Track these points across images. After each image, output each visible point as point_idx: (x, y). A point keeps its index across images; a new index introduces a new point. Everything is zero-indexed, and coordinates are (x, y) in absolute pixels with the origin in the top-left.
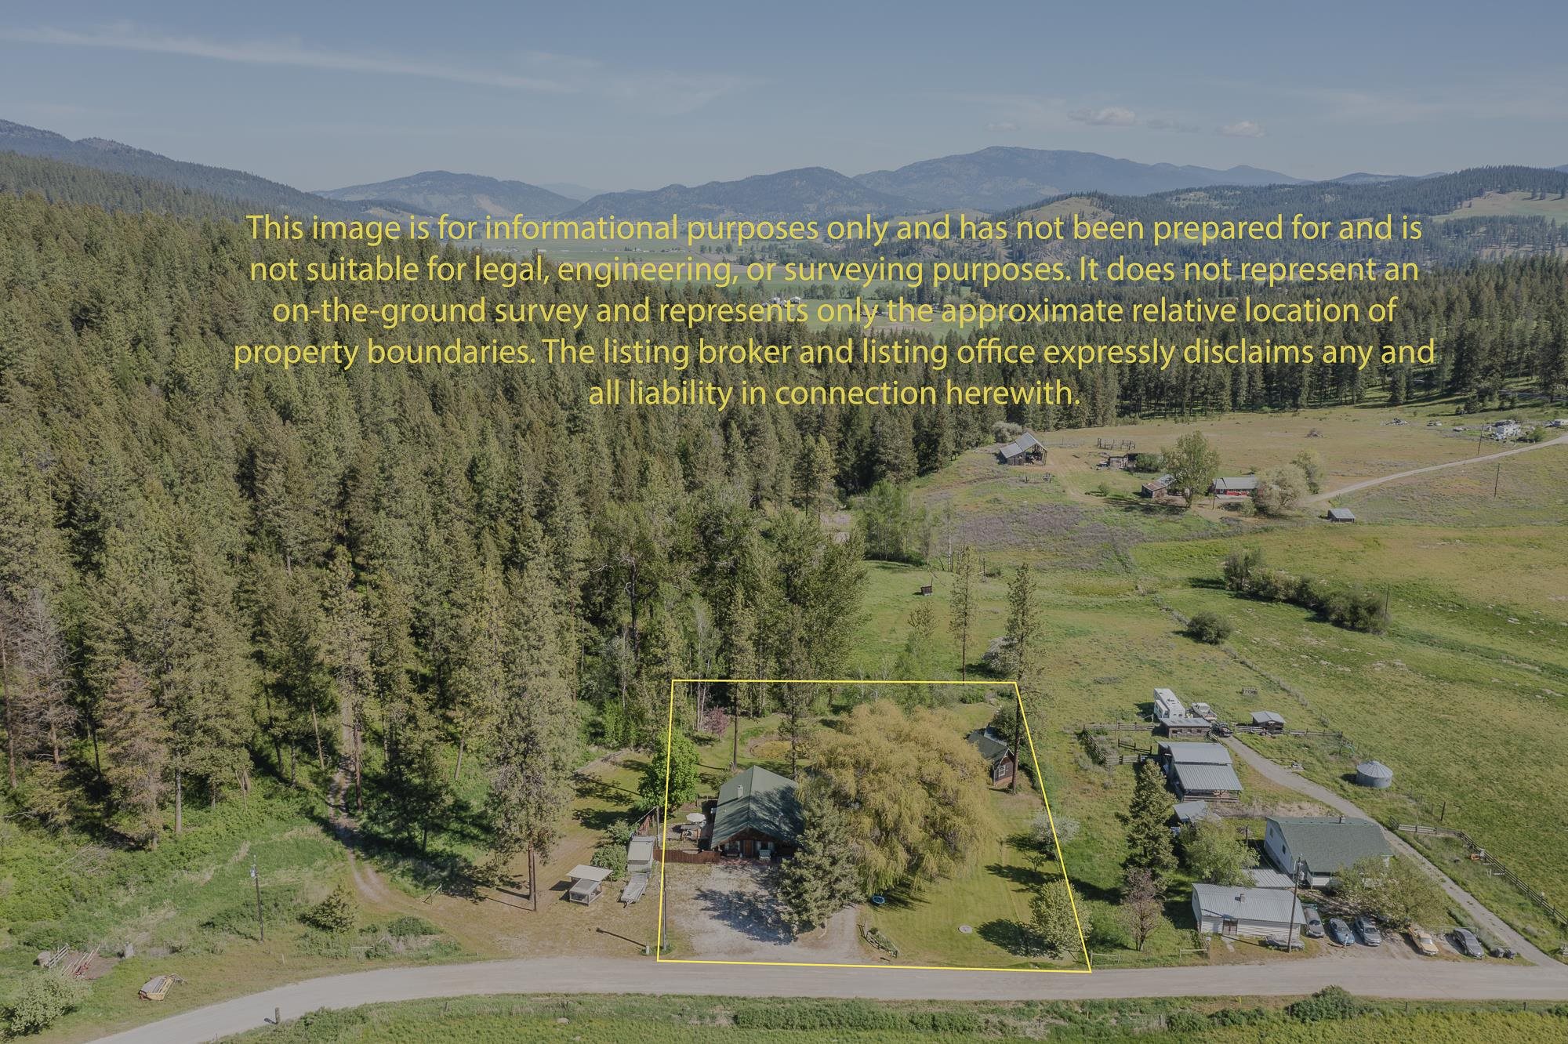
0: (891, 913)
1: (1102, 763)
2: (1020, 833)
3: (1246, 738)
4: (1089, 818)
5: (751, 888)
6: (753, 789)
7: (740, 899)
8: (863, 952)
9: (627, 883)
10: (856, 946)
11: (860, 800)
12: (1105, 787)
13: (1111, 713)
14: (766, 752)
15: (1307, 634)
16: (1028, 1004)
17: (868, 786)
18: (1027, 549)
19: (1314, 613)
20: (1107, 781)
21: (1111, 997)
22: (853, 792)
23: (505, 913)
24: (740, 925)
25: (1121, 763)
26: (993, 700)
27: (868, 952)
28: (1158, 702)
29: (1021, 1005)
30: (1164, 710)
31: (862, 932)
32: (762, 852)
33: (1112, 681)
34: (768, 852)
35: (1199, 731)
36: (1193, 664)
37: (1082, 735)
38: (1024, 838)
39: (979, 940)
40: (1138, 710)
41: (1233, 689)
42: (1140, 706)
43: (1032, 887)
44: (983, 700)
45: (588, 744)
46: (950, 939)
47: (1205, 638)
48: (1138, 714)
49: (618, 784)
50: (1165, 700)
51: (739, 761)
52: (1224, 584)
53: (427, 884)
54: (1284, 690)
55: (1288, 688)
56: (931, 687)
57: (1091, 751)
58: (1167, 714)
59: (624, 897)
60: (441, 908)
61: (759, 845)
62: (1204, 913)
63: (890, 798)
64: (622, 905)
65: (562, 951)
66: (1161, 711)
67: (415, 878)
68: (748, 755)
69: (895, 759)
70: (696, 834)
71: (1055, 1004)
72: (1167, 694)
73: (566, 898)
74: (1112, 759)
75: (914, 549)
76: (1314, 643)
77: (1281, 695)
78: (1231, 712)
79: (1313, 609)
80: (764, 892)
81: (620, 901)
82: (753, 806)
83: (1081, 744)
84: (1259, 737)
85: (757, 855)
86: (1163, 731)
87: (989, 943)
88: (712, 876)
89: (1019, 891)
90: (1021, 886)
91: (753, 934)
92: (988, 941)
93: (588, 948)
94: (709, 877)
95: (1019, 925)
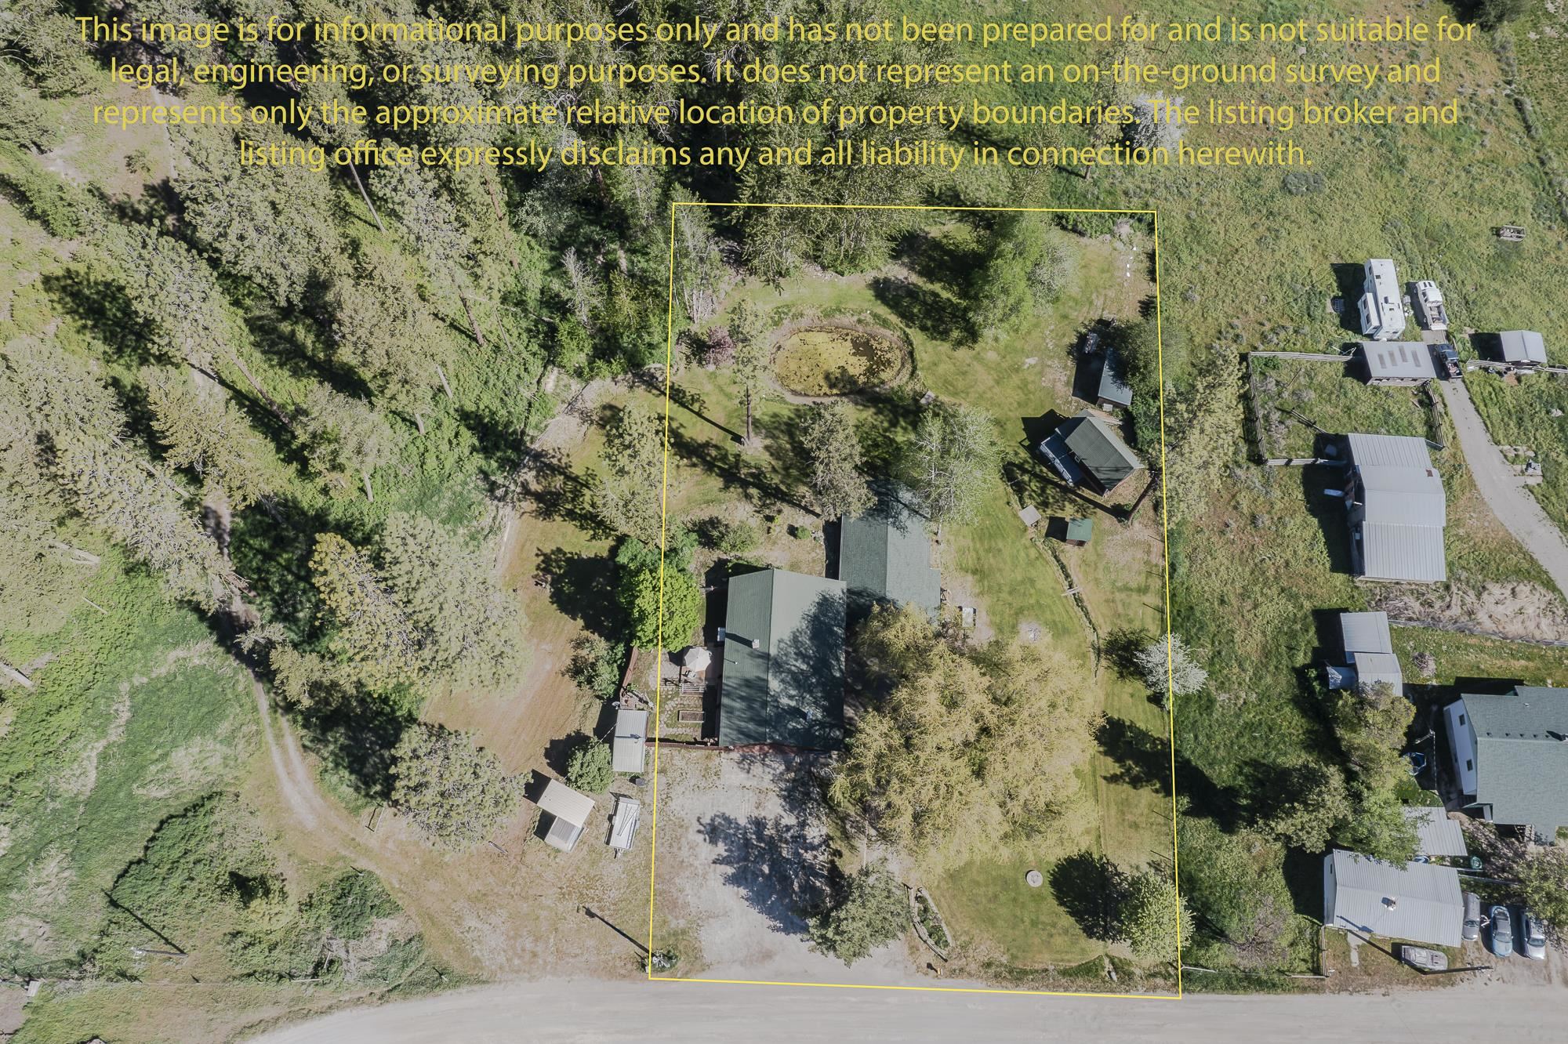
1: (1260, 460)
2: (1125, 626)
5: (774, 808)
6: (775, 634)
7: (761, 836)
8: (907, 952)
12: (1255, 522)
20: (1260, 509)
24: (759, 898)
25: (1288, 464)
27: (912, 950)
28: (1370, 297)
38: (1130, 643)
39: (1049, 903)
41: (1488, 221)
43: (1129, 771)
46: (1015, 900)
48: (1333, 302)
50: (1380, 300)
57: (1250, 421)
60: (391, 844)
62: (1339, 922)
65: (546, 963)
80: (789, 819)
81: (608, 844)
87: (1062, 909)
88: (722, 781)
89: (1113, 779)
90: (1116, 769)
91: (775, 918)
92: (1062, 903)
93: (576, 956)
94: (718, 783)
95: (1102, 865)
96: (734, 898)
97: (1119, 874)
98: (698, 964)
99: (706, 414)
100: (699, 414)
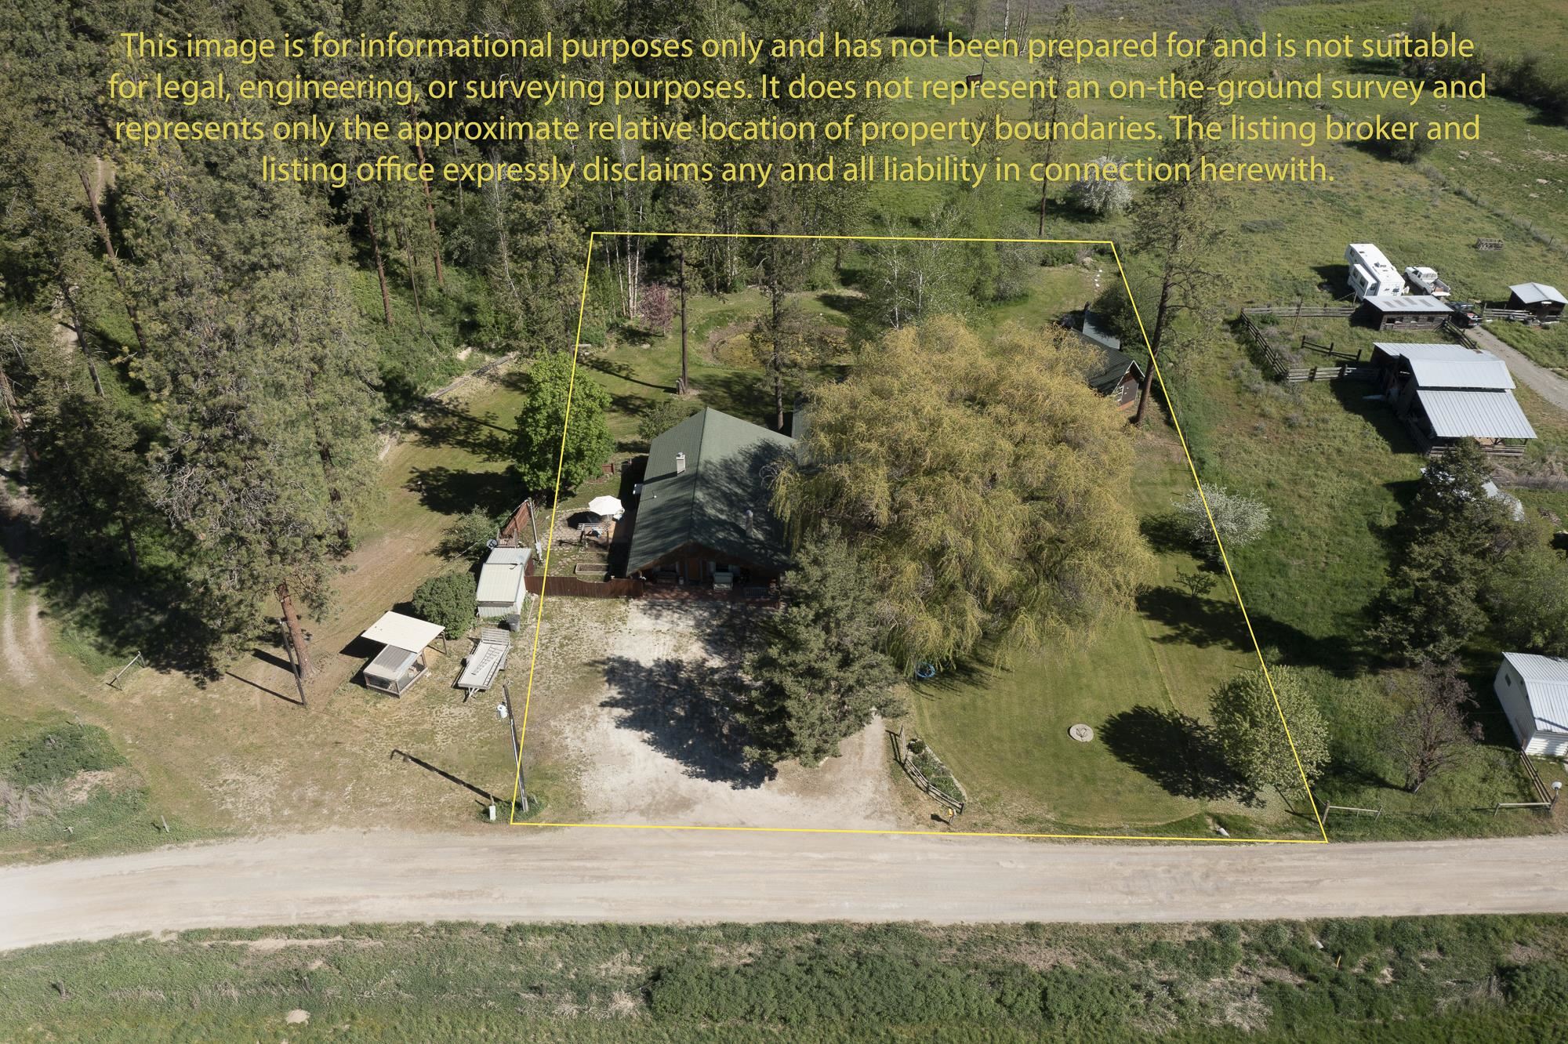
0: (945, 695)
1: (1279, 378)
2: (1154, 512)
3: (1503, 329)
4: (1269, 485)
5: (694, 652)
6: (704, 457)
7: (675, 679)
8: (898, 800)
9: (477, 641)
10: (886, 785)
11: (898, 534)
12: (1288, 422)
13: (1276, 285)
14: (737, 353)
15: (1536, 145)
16: (1218, 929)
17: (914, 500)
18: (1113, 18)
19: (1538, 111)
20: (1293, 414)
21: (1378, 914)
22: (883, 516)
23: (251, 710)
24: (669, 742)
25: (1312, 379)
26: (1088, 260)
27: (909, 800)
28: (1359, 267)
29: (1205, 934)
30: (1371, 281)
31: (895, 748)
32: (718, 576)
33: (1270, 227)
34: (728, 576)
35: (1431, 320)
36: (1388, 196)
37: (1238, 325)
38: (1163, 525)
39: (1107, 760)
40: (1319, 279)
41: (1461, 241)
42: (1322, 271)
43: (1186, 632)
44: (1073, 261)
45: (457, 345)
46: (1056, 756)
47: (1395, 154)
48: (1320, 286)
49: (494, 417)
50: (1371, 265)
51: (692, 373)
52: (1396, 67)
53: (123, 642)
54: (1538, 240)
55: (1546, 237)
56: (998, 247)
57: (1258, 355)
58: (1375, 289)
59: (464, 681)
60: (137, 700)
61: (712, 565)
62: (1541, 726)
63: (957, 523)
64: (460, 694)
65: (332, 813)
66: (1363, 282)
67: (104, 631)
68: (708, 360)
69: (969, 447)
70: (606, 531)
71: (1269, 930)
72: (1371, 253)
73: (360, 679)
74: (1298, 373)
75: (952, 19)
76: (1550, 158)
77: (1535, 250)
78: (1467, 281)
79: (1536, 104)
80: (715, 662)
81: (456, 687)
82: (700, 495)
83: (1238, 341)
84: (1523, 327)
85: (710, 582)
86: (1370, 317)
87: (1125, 765)
88: (629, 625)
89: (1165, 640)
90: (1168, 631)
91: (694, 763)
92: (1123, 760)
93: (383, 805)
94: (622, 627)
95: (1174, 720)
96: (633, 741)
97: (1201, 728)
98: (573, 808)
99: (634, 377)
100: (627, 378)
